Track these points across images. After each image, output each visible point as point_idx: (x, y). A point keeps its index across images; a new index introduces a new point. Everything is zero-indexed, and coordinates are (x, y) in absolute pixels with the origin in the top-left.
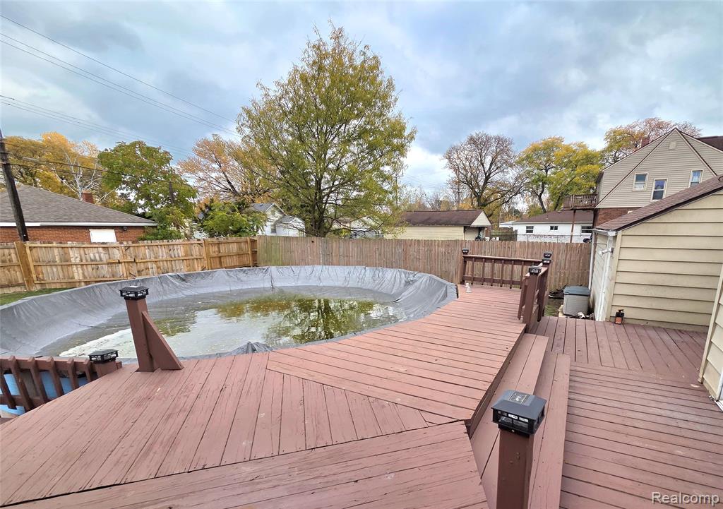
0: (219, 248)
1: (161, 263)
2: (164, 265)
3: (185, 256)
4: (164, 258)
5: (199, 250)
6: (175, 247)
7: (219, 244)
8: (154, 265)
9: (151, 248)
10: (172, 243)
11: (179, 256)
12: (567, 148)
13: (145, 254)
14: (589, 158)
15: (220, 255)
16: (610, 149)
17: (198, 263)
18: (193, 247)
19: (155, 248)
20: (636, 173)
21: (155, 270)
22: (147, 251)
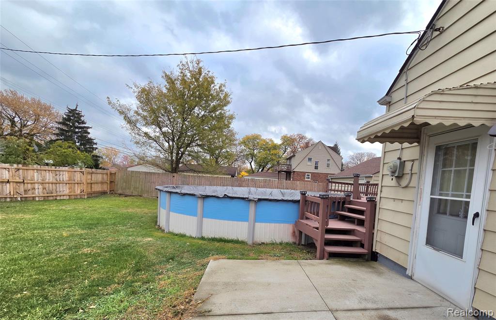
0: (92, 176)
1: (47, 184)
2: (49, 187)
3: (69, 181)
4: (51, 181)
5: (81, 176)
6: (61, 173)
7: (92, 173)
8: (40, 187)
9: (39, 172)
10: (59, 170)
11: (63, 181)
12: (264, 141)
13: (34, 176)
14: (275, 147)
15: (92, 182)
16: (283, 144)
17: (78, 186)
18: (76, 174)
19: (43, 173)
20: (308, 157)
21: (41, 190)
22: (36, 174)
